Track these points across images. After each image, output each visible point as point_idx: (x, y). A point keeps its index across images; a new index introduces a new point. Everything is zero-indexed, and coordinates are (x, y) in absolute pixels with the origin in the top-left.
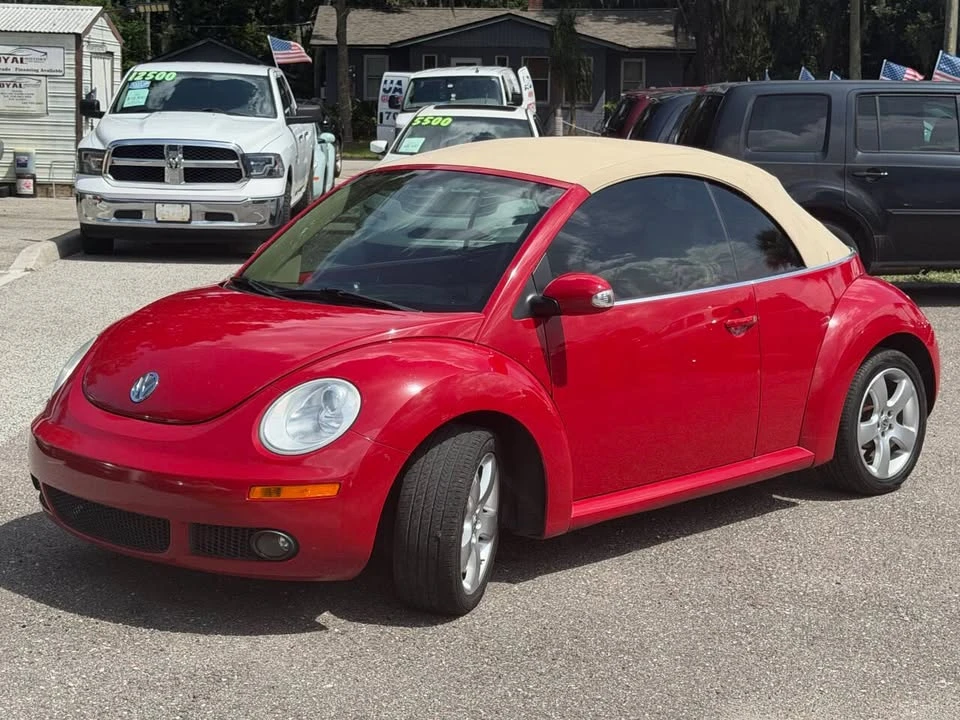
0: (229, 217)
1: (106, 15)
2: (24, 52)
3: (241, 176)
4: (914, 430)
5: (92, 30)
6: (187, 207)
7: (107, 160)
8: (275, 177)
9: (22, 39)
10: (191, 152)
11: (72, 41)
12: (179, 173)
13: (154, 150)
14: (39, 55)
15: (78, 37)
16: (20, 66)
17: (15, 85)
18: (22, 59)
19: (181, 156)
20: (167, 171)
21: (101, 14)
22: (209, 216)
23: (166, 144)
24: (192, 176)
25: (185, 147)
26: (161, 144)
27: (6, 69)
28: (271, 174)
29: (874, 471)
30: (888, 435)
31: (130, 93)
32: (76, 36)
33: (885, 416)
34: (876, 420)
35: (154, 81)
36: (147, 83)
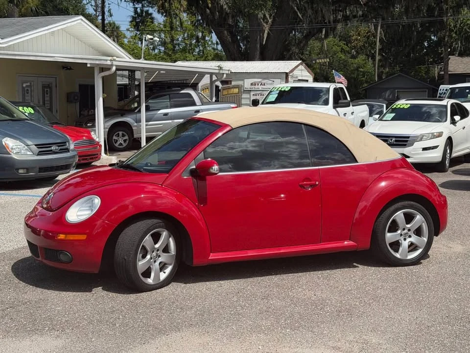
1: (304, 64)
2: (265, 81)
4: (426, 239)
5: (295, 71)
9: (265, 76)
11: (284, 76)
14: (271, 82)
15: (287, 74)
16: (263, 87)
17: (261, 95)
18: (264, 84)
21: (301, 64)
27: (258, 88)
29: (398, 255)
30: (409, 240)
31: (270, 96)
32: (287, 73)
33: (406, 231)
34: (399, 232)
35: (281, 91)
36: (278, 92)
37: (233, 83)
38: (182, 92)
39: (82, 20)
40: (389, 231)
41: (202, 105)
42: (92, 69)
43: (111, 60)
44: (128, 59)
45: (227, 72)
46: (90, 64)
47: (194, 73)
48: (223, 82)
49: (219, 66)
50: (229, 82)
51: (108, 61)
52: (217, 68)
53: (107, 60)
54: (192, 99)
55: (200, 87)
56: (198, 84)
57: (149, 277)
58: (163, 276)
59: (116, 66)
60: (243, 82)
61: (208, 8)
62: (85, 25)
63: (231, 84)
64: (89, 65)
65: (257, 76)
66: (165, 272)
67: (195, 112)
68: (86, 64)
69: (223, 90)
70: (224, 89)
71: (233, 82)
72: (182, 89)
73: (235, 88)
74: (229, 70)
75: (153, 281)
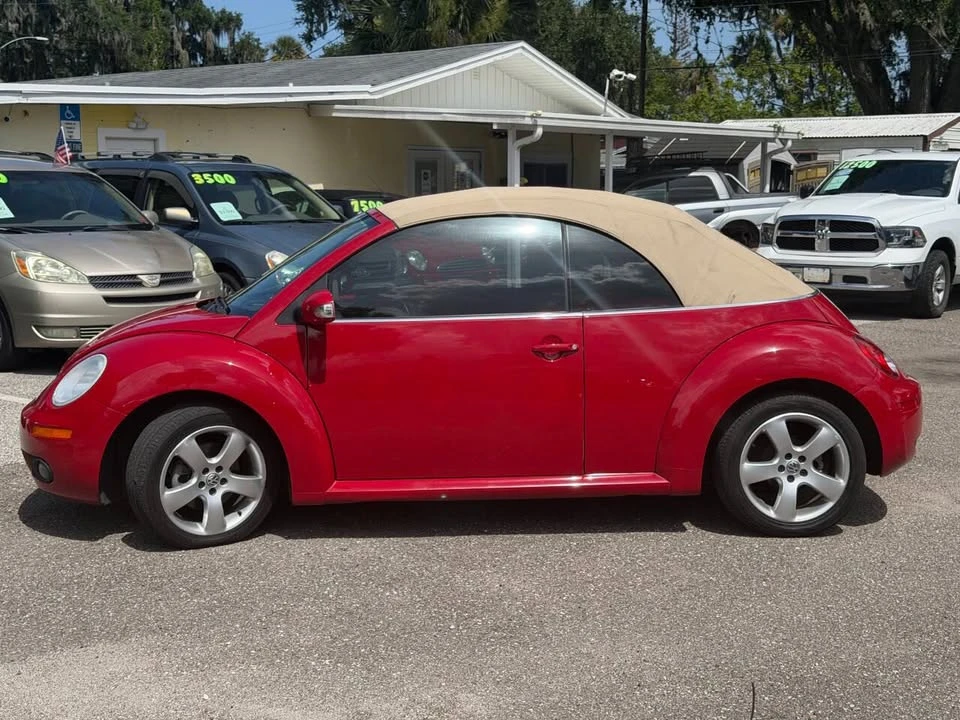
0: (863, 280)
3: (877, 246)
4: (842, 482)
6: (828, 271)
7: (777, 233)
8: (912, 247)
9: (879, 143)
10: (838, 224)
11: (921, 141)
12: (825, 243)
13: (806, 224)
15: (926, 140)
19: (827, 228)
20: (817, 242)
22: (847, 279)
23: (817, 219)
24: (836, 246)
25: (832, 222)
26: (812, 218)
28: (910, 244)
29: (771, 513)
30: (799, 480)
31: (835, 180)
32: (925, 137)
33: (794, 460)
34: (776, 462)
35: (856, 169)
36: (850, 171)
37: (820, 158)
38: (692, 174)
39: (523, 48)
40: (751, 458)
41: (731, 198)
42: (501, 134)
43: (532, 117)
44: (617, 118)
45: (795, 137)
46: (498, 124)
47: (739, 139)
48: (799, 157)
49: (775, 126)
50: (812, 157)
51: (527, 119)
52: (772, 129)
53: (524, 117)
54: (711, 188)
55: (746, 167)
56: (742, 159)
57: (200, 520)
58: (233, 521)
59: (544, 126)
60: (838, 155)
61: (831, 21)
62: (530, 57)
63: (816, 159)
64: (495, 127)
65: (866, 142)
66: (240, 514)
67: (715, 212)
68: (491, 124)
69: (798, 171)
70: (799, 169)
71: (819, 156)
72: (695, 170)
73: (821, 167)
74: (798, 133)
75: (206, 529)
